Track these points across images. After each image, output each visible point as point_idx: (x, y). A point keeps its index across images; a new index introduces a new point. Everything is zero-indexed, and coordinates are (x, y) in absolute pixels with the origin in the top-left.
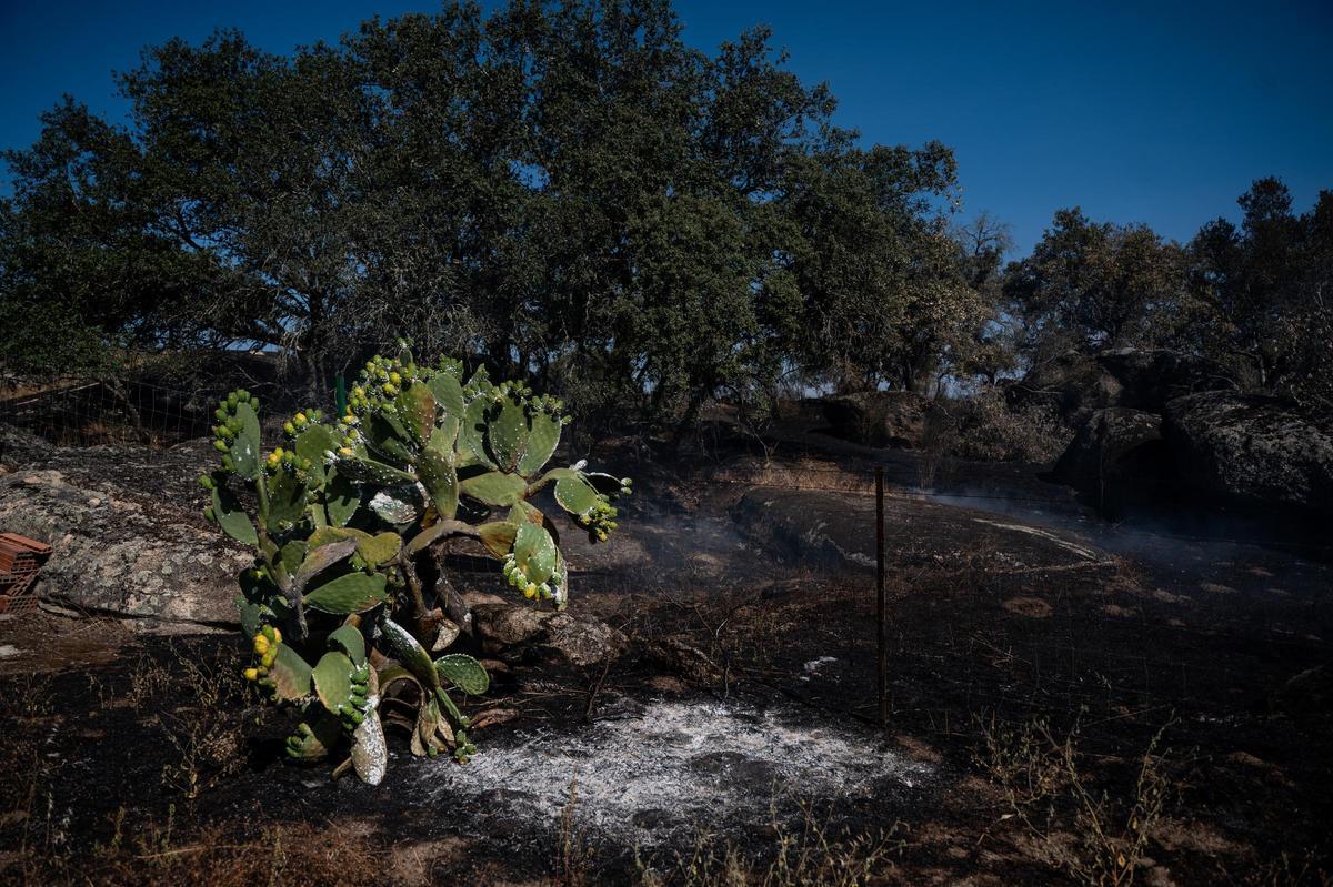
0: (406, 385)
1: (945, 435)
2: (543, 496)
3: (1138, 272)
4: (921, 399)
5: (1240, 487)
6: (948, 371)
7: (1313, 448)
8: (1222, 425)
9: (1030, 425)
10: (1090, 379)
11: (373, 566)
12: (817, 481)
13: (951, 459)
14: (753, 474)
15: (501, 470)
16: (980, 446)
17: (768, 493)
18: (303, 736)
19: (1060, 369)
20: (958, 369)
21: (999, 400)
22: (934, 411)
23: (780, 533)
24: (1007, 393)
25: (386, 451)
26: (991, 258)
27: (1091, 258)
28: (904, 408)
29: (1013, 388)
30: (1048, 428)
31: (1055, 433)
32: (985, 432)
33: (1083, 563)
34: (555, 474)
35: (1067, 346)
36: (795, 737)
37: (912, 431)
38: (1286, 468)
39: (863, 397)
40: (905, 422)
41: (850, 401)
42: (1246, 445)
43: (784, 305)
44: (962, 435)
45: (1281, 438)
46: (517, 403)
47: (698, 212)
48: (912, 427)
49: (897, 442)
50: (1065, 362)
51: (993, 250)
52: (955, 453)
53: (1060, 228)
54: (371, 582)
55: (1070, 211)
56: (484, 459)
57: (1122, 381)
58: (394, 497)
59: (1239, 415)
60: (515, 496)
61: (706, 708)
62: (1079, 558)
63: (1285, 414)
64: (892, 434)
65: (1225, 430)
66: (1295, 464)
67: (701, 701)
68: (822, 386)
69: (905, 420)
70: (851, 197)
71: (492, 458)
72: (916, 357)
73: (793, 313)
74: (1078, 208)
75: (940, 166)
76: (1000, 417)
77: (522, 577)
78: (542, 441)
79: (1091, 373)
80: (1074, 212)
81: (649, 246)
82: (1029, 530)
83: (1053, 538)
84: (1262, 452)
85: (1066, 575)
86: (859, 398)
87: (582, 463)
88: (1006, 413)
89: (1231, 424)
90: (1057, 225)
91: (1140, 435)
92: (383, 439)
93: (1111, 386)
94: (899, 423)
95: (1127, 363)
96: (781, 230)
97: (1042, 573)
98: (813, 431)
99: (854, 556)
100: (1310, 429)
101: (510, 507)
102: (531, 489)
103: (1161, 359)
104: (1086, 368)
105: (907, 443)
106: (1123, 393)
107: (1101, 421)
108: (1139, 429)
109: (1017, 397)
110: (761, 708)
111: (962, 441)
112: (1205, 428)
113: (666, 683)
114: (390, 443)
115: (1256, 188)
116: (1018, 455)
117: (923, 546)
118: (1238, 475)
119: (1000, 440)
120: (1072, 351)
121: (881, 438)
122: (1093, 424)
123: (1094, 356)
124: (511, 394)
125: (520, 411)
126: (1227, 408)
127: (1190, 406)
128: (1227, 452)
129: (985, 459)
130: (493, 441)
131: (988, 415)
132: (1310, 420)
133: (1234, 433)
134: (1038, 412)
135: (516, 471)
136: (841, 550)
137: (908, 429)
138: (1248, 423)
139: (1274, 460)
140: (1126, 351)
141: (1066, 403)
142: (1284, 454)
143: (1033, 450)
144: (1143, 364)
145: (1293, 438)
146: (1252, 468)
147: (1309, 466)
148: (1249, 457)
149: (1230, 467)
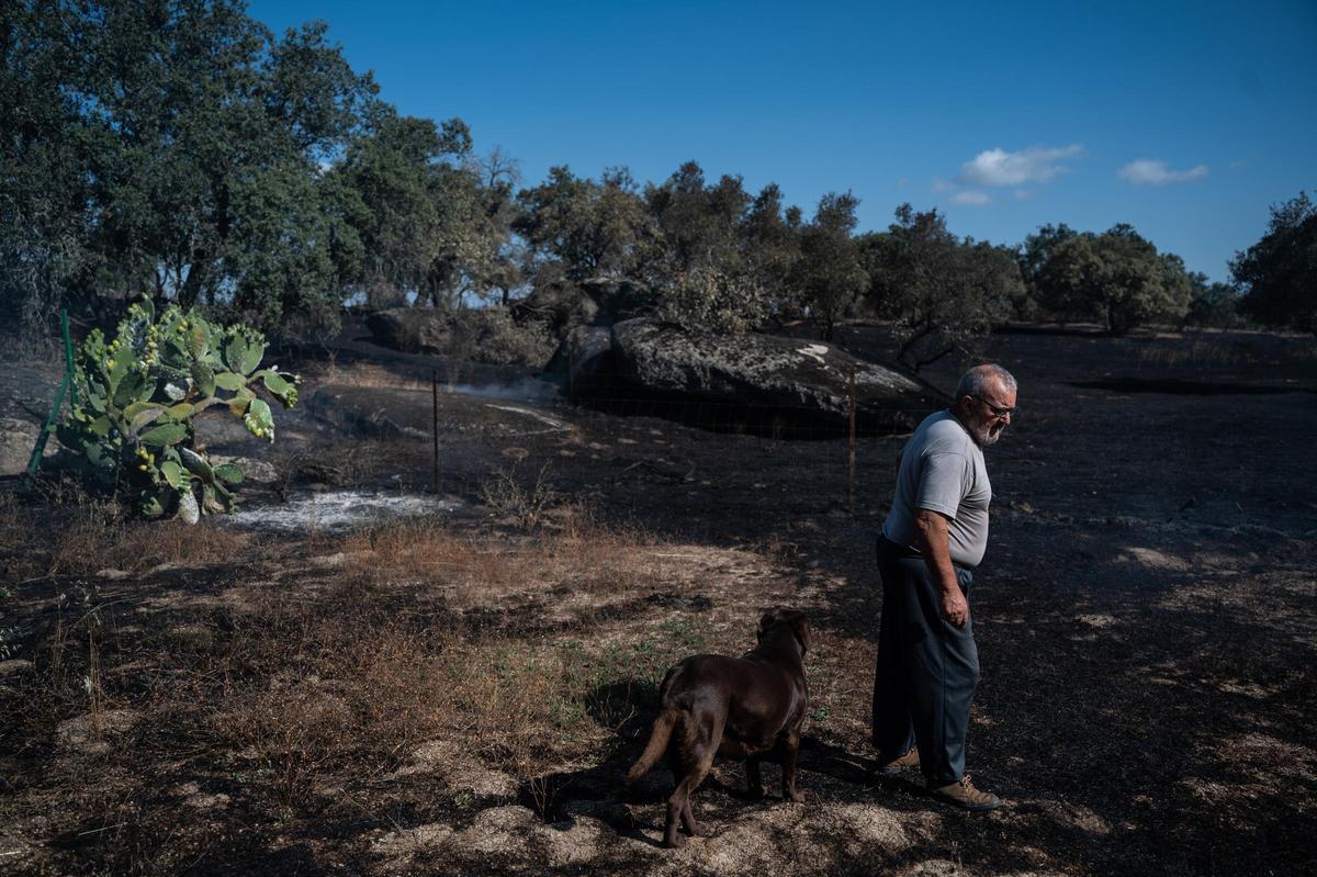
0: (190, 327)
1: (466, 345)
2: (257, 385)
3: (610, 220)
4: (448, 315)
5: (650, 381)
6: (468, 286)
7: (690, 357)
8: (642, 341)
9: (530, 336)
10: (575, 301)
11: (180, 420)
12: (371, 380)
13: (471, 364)
14: (320, 375)
15: (232, 371)
16: (493, 353)
17: (337, 389)
18: (153, 504)
19: (554, 292)
20: (477, 285)
21: (507, 316)
22: (459, 322)
23: (350, 418)
24: (513, 312)
25: (174, 361)
26: (502, 191)
27: (576, 208)
28: (434, 322)
29: (519, 307)
30: (544, 339)
31: (548, 343)
32: (495, 341)
33: (552, 430)
34: (261, 373)
35: (559, 275)
36: (396, 500)
37: (440, 341)
38: (675, 369)
39: (400, 312)
40: (434, 333)
41: (389, 316)
42: (654, 354)
43: (351, 252)
44: (479, 344)
45: (673, 350)
46: (242, 335)
47: (285, 182)
48: (441, 337)
49: (428, 350)
50: (557, 287)
51: (506, 185)
52: (473, 358)
53: (554, 181)
54: (178, 428)
55: (561, 168)
56: (222, 365)
57: (599, 304)
58: (176, 386)
59: (652, 335)
60: (240, 386)
61: (345, 494)
62: (551, 426)
63: (677, 335)
64: (424, 343)
65: (643, 345)
66: (680, 367)
67: (342, 491)
68: (355, 296)
69: (434, 331)
70: (398, 174)
71: (227, 365)
72: (439, 275)
73: (358, 258)
74: (567, 166)
75: (460, 138)
76: (506, 329)
77: (254, 425)
78: (254, 356)
79: (576, 297)
80: (564, 169)
81: (248, 206)
82: (521, 411)
83: (535, 415)
84: (662, 359)
85: (541, 438)
86: (397, 313)
87: (275, 367)
88: (512, 328)
89: (646, 341)
90: (551, 178)
91: (599, 347)
92: (172, 355)
93: (591, 307)
94: (429, 333)
95: (602, 290)
96: (346, 196)
97: (527, 436)
98: (356, 340)
99: (407, 429)
100: (690, 344)
101: (237, 391)
102: (249, 381)
103: (625, 287)
104: (572, 293)
105: (436, 350)
106: (598, 313)
107: (575, 336)
108: (599, 342)
109: (521, 313)
110: (375, 492)
111: (479, 349)
112: (632, 343)
113: (319, 486)
114: (176, 357)
115: (683, 169)
116: (520, 360)
117: (453, 422)
118: (650, 374)
119: (507, 348)
120: (562, 279)
121: (415, 346)
122: (569, 338)
123: (579, 283)
124: (239, 331)
125: (244, 340)
126: (647, 330)
127: (625, 328)
128: (643, 359)
129: (496, 363)
130: (228, 355)
131: (499, 329)
132: (690, 338)
133: (647, 347)
134: (536, 326)
135: (239, 372)
136: (397, 426)
137: (436, 339)
138: (656, 340)
139: (668, 365)
140: (601, 280)
141: (558, 321)
142: (674, 360)
143: (531, 356)
144: (613, 291)
145: (680, 350)
146: (657, 369)
147: (687, 368)
148: (655, 362)
149: (645, 369)
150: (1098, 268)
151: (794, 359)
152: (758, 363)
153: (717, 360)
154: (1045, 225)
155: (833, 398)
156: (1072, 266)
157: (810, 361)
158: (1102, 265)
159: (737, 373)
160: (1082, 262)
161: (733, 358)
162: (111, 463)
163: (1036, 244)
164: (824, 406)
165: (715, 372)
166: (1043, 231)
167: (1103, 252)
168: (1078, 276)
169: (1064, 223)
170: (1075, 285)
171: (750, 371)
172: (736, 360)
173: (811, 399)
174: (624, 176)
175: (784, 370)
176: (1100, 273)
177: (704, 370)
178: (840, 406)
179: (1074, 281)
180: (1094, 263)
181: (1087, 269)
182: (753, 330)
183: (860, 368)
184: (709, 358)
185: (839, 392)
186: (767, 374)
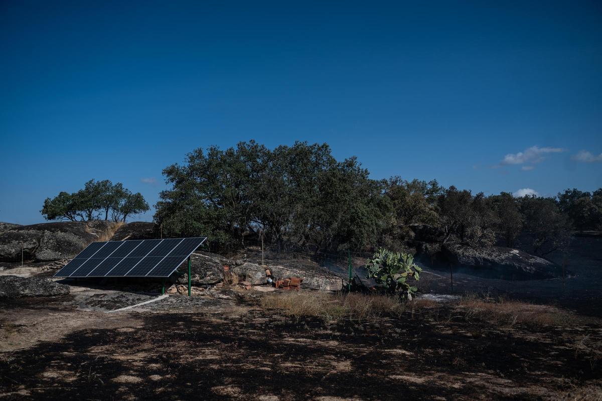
5: (463, 262)
7: (475, 255)
8: (458, 249)
10: (407, 232)
19: (399, 229)
42: (463, 254)
50: (400, 227)
54: (404, 279)
57: (415, 233)
59: (461, 247)
60: (409, 269)
63: (469, 247)
65: (458, 251)
66: (472, 258)
79: (407, 230)
84: (466, 255)
89: (460, 249)
91: (435, 250)
93: (413, 234)
95: (417, 228)
100: (474, 250)
103: (425, 227)
106: (415, 236)
112: (454, 250)
118: (462, 260)
120: (402, 224)
123: (408, 226)
126: (457, 246)
128: (459, 255)
132: (473, 248)
133: (460, 251)
134: (399, 242)
138: (463, 249)
139: (468, 257)
140: (416, 225)
142: (470, 256)
144: (421, 228)
145: (470, 252)
146: (464, 259)
147: (475, 258)
148: (464, 256)
149: (460, 258)
150: (596, 210)
151: (510, 255)
152: (499, 256)
153: (484, 255)
154: (567, 189)
155: (527, 267)
156: (584, 209)
157: (515, 255)
158: (597, 208)
159: (492, 259)
160: (588, 207)
161: (490, 255)
162: (388, 286)
163: (564, 197)
164: (524, 270)
165: (484, 259)
166: (567, 192)
167: (597, 203)
168: (587, 213)
169: (575, 188)
170: (587, 217)
171: (496, 259)
172: (491, 255)
173: (520, 268)
174: (398, 179)
175: (507, 258)
176: (597, 211)
177: (480, 259)
178: (530, 270)
179: (586, 215)
180: (593, 208)
181: (591, 209)
182: (494, 245)
183: (531, 258)
184: (482, 255)
185: (529, 266)
186: (502, 260)
